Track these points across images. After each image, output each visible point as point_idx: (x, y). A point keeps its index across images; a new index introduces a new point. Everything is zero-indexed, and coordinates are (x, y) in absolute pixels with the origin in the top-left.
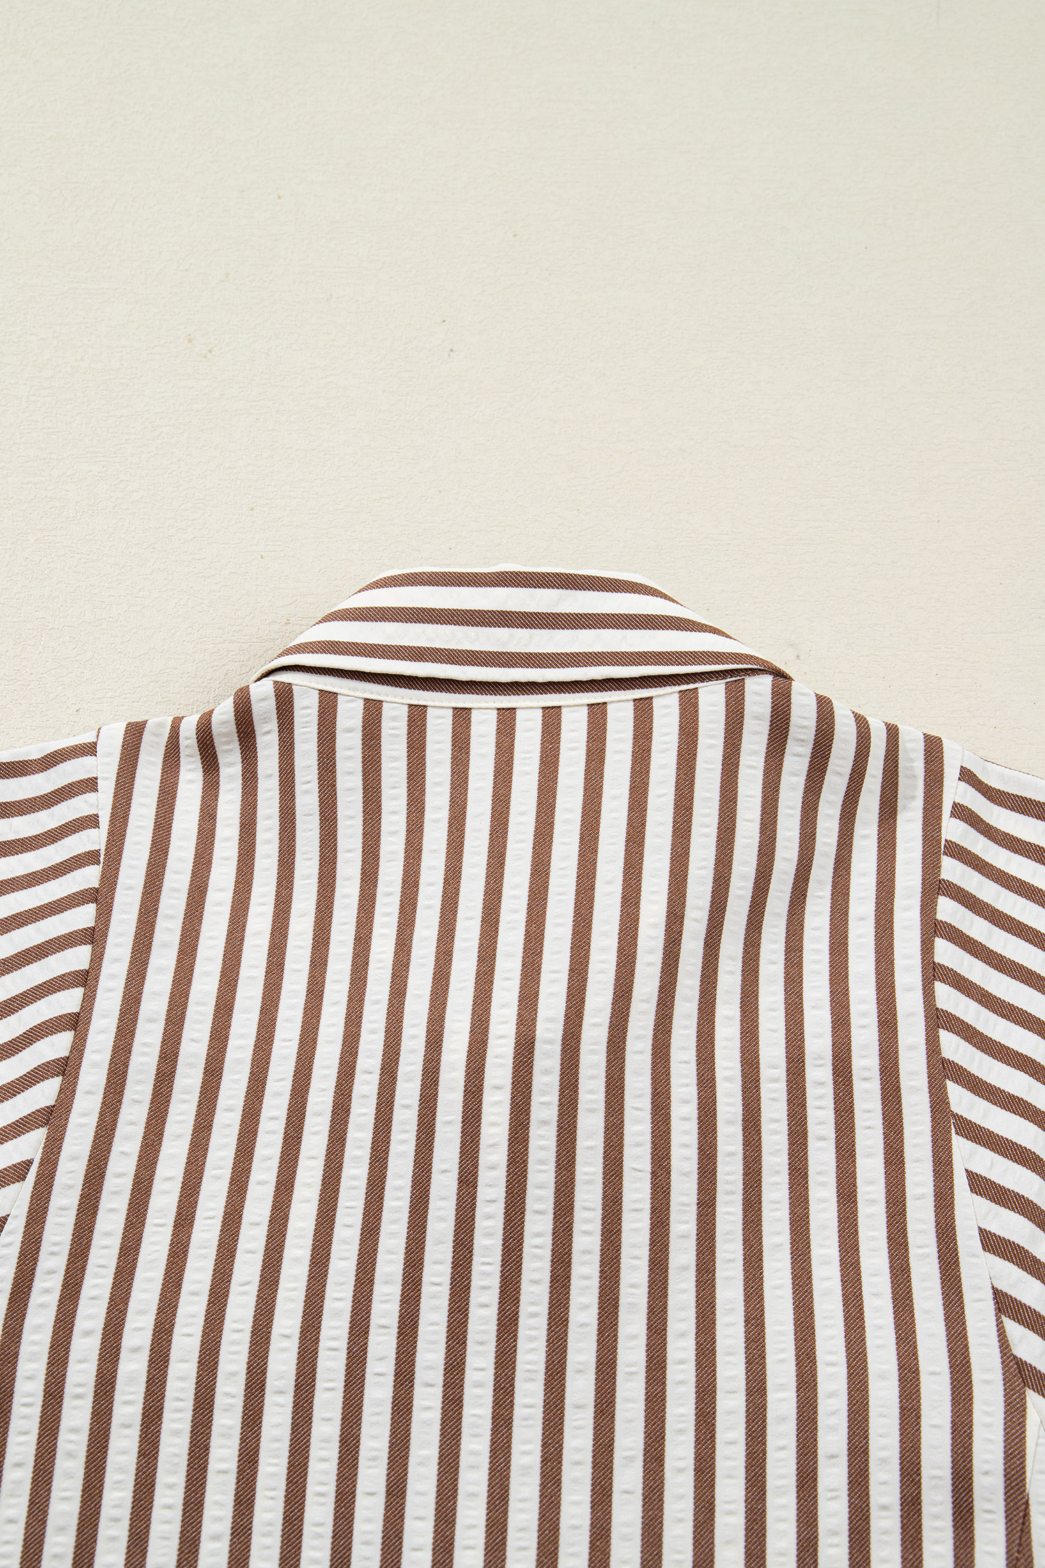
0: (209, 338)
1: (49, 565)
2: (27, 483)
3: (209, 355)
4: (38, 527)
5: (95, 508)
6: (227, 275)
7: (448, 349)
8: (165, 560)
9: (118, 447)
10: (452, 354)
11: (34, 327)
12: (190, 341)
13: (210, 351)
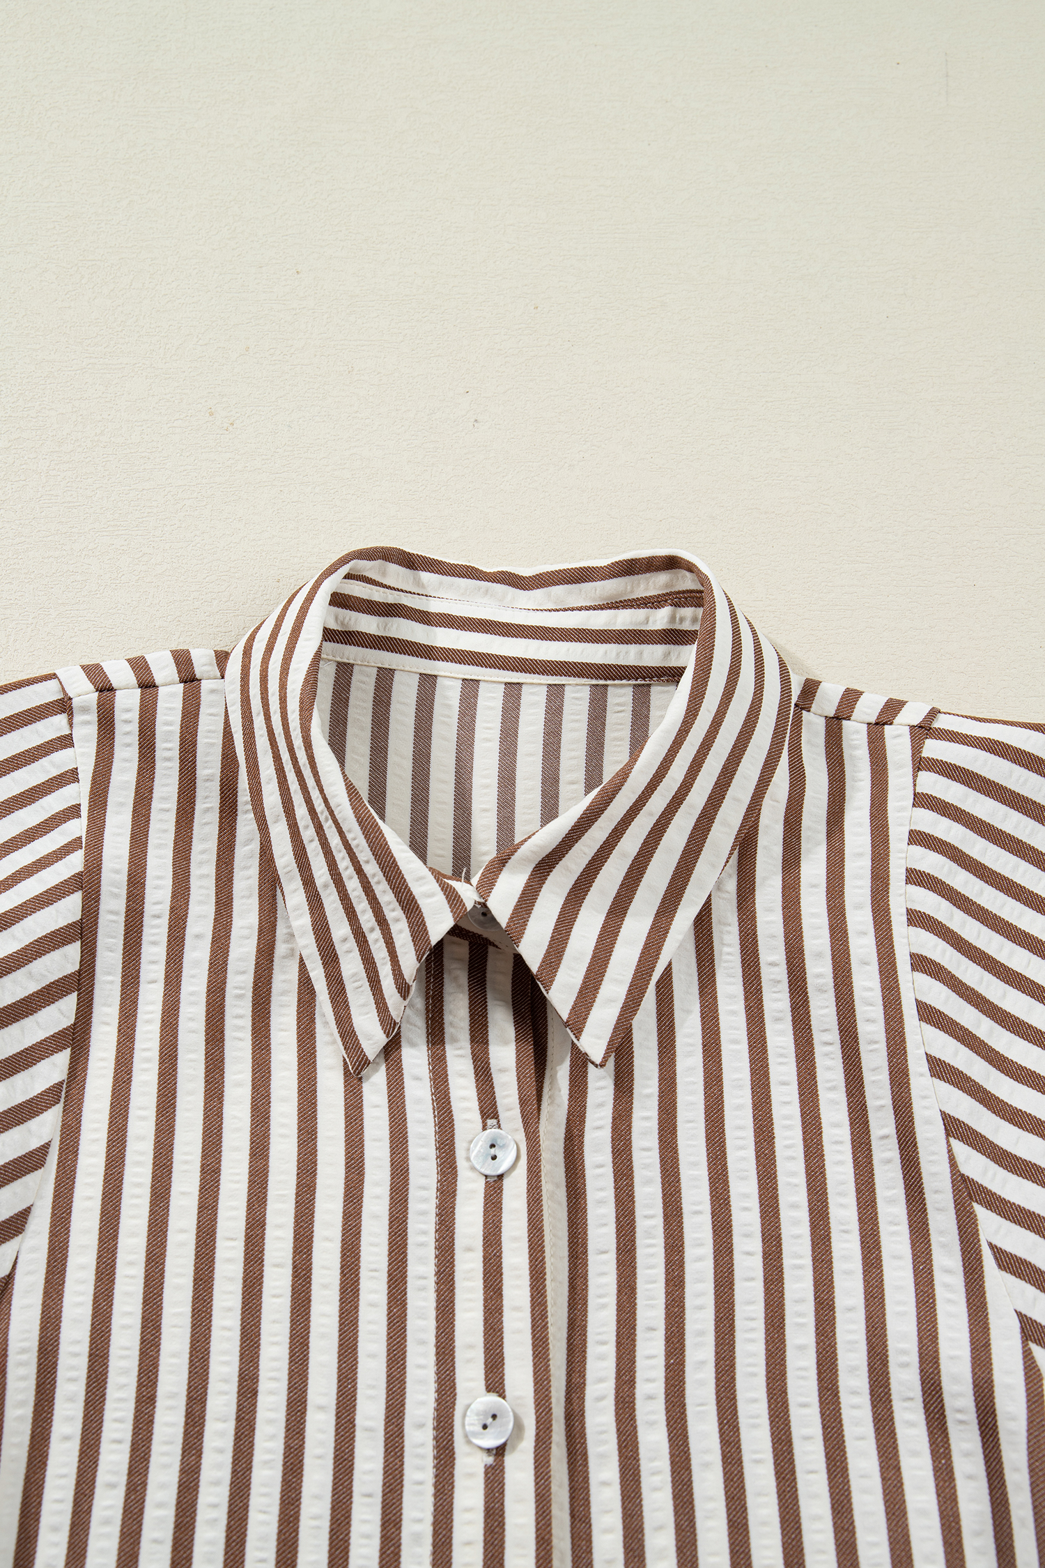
0: (231, 411)
1: (72, 640)
2: (49, 558)
3: (230, 428)
4: (60, 602)
5: (118, 582)
6: (248, 349)
7: (473, 420)
8: (190, 633)
9: (140, 520)
10: (476, 424)
11: (52, 402)
12: (211, 414)
13: (232, 424)
